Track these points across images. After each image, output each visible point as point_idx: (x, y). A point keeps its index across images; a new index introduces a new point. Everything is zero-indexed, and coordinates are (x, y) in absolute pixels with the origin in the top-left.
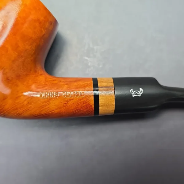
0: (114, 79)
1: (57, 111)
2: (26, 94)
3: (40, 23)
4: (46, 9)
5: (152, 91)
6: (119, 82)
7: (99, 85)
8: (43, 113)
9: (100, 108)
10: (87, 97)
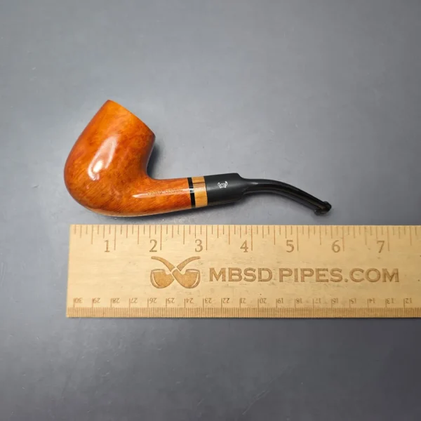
0: (205, 177)
1: (162, 205)
2: (136, 196)
3: (143, 137)
4: (146, 126)
5: (235, 184)
6: (209, 180)
7: (193, 182)
8: (151, 207)
9: (196, 200)
10: (184, 196)
